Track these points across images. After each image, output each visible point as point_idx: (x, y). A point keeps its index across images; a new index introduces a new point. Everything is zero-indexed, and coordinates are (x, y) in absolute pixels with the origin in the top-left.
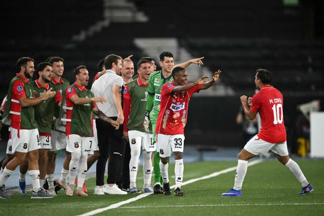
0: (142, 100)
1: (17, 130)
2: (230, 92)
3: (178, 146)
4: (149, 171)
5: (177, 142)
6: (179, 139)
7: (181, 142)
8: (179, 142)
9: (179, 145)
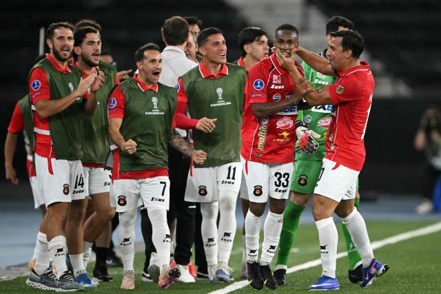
0: (212, 105)
1: (46, 159)
2: (403, 90)
3: (281, 188)
4: (227, 234)
5: (279, 179)
6: (285, 174)
7: (287, 180)
8: (283, 180)
9: (284, 186)
